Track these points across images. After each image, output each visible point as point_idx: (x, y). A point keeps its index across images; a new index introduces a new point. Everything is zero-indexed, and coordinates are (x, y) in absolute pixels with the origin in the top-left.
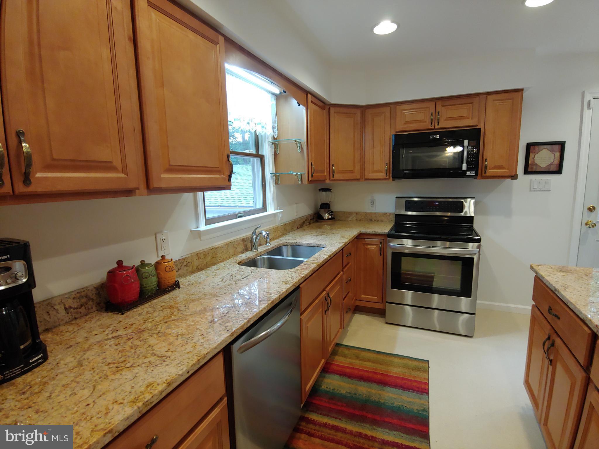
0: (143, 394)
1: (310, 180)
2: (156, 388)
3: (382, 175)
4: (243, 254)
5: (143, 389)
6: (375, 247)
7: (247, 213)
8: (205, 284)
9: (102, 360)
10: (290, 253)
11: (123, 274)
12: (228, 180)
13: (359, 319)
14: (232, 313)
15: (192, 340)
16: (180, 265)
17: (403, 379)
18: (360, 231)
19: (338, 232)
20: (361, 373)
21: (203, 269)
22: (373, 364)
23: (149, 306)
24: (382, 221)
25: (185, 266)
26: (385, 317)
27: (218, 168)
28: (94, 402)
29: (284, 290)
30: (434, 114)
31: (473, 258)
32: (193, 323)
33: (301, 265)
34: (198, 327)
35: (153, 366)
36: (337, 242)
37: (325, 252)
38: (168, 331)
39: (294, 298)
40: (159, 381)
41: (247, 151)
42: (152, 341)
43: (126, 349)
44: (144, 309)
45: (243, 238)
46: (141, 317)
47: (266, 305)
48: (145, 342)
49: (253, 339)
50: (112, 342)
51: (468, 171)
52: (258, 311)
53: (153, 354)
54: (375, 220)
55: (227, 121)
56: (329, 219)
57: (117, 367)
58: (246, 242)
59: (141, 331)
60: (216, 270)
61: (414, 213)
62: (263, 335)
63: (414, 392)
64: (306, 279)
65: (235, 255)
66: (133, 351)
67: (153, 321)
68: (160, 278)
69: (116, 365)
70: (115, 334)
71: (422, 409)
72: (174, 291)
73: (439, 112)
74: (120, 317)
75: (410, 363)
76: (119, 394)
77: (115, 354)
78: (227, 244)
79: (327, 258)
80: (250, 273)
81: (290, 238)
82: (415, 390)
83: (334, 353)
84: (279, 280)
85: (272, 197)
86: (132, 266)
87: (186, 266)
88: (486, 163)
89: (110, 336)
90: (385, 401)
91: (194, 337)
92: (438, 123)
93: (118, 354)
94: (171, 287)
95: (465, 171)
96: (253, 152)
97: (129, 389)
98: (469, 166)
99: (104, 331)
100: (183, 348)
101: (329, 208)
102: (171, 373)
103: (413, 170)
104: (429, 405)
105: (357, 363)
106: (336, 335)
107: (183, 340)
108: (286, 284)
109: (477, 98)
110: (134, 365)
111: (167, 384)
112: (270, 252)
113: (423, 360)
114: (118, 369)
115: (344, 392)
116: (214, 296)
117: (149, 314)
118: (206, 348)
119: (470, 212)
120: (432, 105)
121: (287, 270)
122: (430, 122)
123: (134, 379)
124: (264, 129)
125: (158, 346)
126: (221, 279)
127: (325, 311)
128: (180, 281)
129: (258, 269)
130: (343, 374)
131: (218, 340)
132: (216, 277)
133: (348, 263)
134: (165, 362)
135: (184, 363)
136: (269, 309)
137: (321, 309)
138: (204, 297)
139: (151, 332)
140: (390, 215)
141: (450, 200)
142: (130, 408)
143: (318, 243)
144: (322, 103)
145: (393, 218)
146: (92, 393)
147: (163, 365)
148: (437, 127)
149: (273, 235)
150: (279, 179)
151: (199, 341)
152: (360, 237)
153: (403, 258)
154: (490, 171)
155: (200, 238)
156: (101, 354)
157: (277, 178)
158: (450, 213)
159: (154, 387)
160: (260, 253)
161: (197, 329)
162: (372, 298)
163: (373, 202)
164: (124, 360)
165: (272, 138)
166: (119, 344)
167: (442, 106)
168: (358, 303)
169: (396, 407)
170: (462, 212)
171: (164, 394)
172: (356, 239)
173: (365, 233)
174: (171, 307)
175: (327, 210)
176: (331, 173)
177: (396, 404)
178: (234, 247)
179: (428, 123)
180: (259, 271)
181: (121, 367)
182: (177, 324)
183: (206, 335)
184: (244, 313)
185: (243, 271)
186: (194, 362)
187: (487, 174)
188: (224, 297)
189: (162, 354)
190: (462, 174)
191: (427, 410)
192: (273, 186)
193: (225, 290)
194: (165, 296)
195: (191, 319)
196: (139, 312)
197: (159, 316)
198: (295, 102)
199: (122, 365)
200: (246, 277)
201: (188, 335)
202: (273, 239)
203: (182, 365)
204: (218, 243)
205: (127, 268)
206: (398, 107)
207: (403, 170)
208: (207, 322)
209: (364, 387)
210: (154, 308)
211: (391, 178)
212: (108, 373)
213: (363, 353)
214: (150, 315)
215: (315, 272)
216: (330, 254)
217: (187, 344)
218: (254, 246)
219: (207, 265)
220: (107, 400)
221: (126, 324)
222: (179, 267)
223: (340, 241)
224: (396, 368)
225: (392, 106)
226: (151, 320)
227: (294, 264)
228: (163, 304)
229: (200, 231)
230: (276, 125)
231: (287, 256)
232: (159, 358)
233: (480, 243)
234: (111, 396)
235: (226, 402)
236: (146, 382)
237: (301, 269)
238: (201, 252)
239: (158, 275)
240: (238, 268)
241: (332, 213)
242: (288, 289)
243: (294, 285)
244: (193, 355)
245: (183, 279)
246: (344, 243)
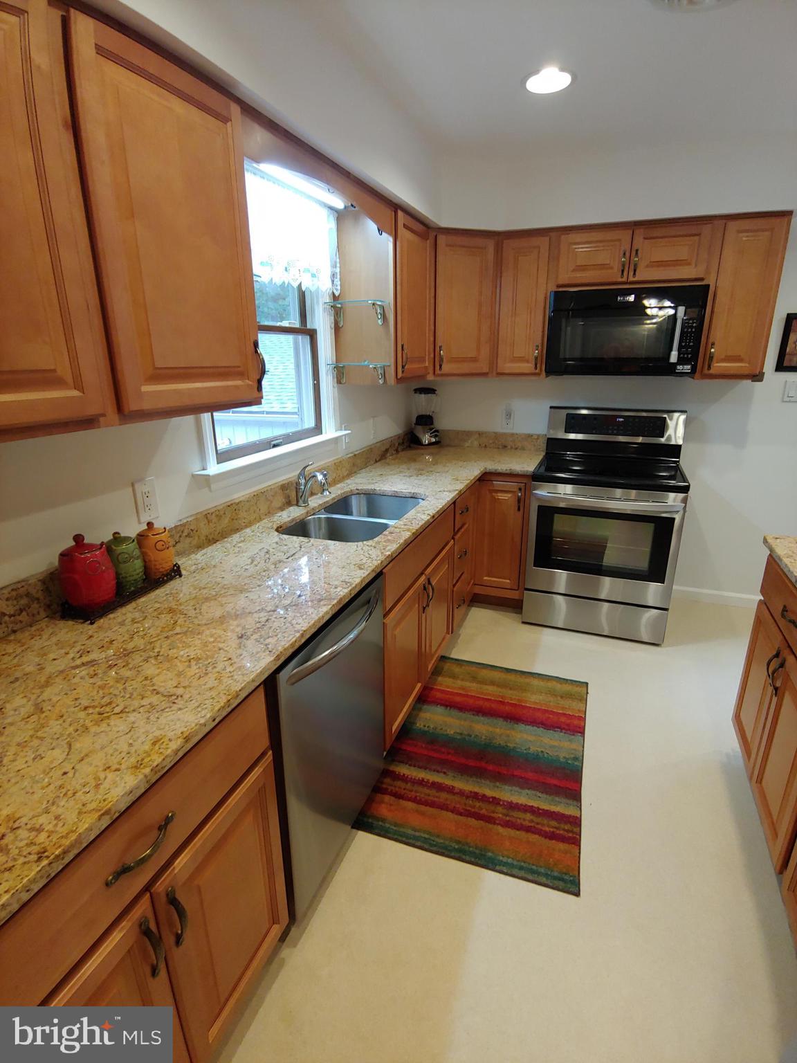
0: (149, 755)
1: (399, 377)
2: (168, 746)
3: (528, 367)
4: (284, 512)
5: (147, 747)
6: (510, 495)
7: (289, 439)
8: (224, 569)
9: (73, 703)
10: (364, 509)
11: (87, 558)
12: (256, 389)
13: (479, 617)
14: (274, 621)
15: (215, 667)
16: (179, 535)
17: (546, 711)
18: (486, 468)
19: (447, 469)
20: (480, 703)
21: (218, 541)
22: (499, 689)
23: (135, 609)
24: (523, 449)
25: (186, 536)
26: (521, 613)
27: (239, 367)
28: (73, 768)
29: (358, 580)
30: (628, 254)
31: (674, 519)
32: (212, 640)
33: (384, 533)
34: (221, 645)
35: (158, 712)
36: (446, 489)
37: (423, 509)
38: (173, 653)
39: (374, 591)
40: (170, 734)
41: (285, 324)
42: (150, 669)
43: (108, 684)
44: (126, 614)
45: (284, 484)
46: (123, 630)
47: (330, 606)
48: (138, 671)
49: (310, 663)
50: (83, 672)
51: (680, 364)
52: (317, 618)
53: (155, 692)
54: (512, 448)
55: (252, 275)
56: (430, 444)
57: (100, 714)
58: (288, 491)
59: (127, 654)
60: (239, 543)
61: (580, 437)
62: (325, 656)
63: (561, 732)
64: (392, 559)
65: (270, 513)
66: (120, 686)
67: (145, 635)
68: (147, 560)
69: (97, 709)
70: (85, 659)
71: (572, 756)
72: (172, 582)
73: (637, 251)
74: (88, 628)
75: (558, 686)
76: (111, 755)
77: (92, 692)
78: (257, 496)
79: (428, 520)
80: (299, 548)
81: (364, 480)
82: (564, 729)
83: (437, 672)
84: (349, 561)
85: (332, 407)
86: (99, 543)
87: (188, 536)
88: (713, 350)
89: (78, 662)
90: (515, 745)
91: (217, 663)
92: (635, 271)
93: (98, 692)
94: (166, 575)
95: (674, 365)
96: (296, 324)
97: (125, 748)
98: (682, 356)
99: (67, 654)
100: (202, 681)
101: (432, 424)
102: (187, 722)
103: (581, 359)
104: (583, 750)
105: (473, 688)
106: (441, 644)
107: (199, 668)
108: (361, 569)
109: (709, 226)
110: (127, 710)
111: (184, 739)
112: (331, 508)
113: (580, 682)
114: (102, 717)
115: (452, 733)
116: (241, 592)
117: (135, 623)
118: (239, 681)
119: (675, 437)
120: (625, 236)
121: (361, 543)
122: (621, 268)
123: (130, 731)
124: (315, 279)
125: (161, 678)
126: (250, 560)
127: (424, 608)
128: (179, 563)
129: (312, 540)
130: (450, 704)
131: (257, 668)
132: (241, 555)
133: (463, 525)
134: (175, 705)
135: (206, 706)
136: (334, 612)
137: (417, 605)
138: (225, 593)
139: (145, 655)
140: (538, 439)
141: (644, 414)
142: (132, 778)
143: (413, 492)
144: (421, 226)
145: (543, 445)
146: (68, 755)
147: (172, 709)
148: (631, 279)
149: (335, 475)
150: (343, 374)
151: (224, 669)
152: (485, 478)
153: (557, 516)
154: (718, 365)
155: (210, 487)
156: (69, 693)
157: (340, 374)
158: (641, 438)
159: (164, 744)
160: (313, 509)
161: (220, 649)
162: (500, 582)
163: (509, 415)
164: (108, 701)
165: (330, 297)
166: (95, 675)
167: (645, 238)
168: (478, 590)
169: (533, 754)
170: (663, 437)
171: (181, 754)
172: (478, 482)
173: (493, 471)
174: (171, 611)
175: (428, 427)
176: (437, 361)
177: (533, 749)
178: (267, 499)
179: (616, 270)
180: (313, 545)
181: (108, 712)
182: (186, 640)
183: (236, 660)
184: (294, 622)
185: (286, 545)
186: (222, 704)
187: (712, 371)
188: (259, 592)
189: (169, 692)
190: (670, 370)
191: (580, 759)
192: (333, 387)
193: (259, 580)
194: (158, 590)
195: (208, 632)
196: (120, 620)
197: (154, 626)
198: (372, 227)
199: (108, 709)
200: (292, 556)
201: (207, 659)
202: (335, 482)
203: (203, 709)
204: (240, 495)
205: (91, 547)
206: (563, 237)
207: (566, 360)
208: (235, 637)
209: (484, 724)
210: (143, 613)
211: (544, 373)
212: (88, 723)
213: (484, 670)
214: (139, 625)
215: (408, 544)
216: (434, 512)
217: (207, 674)
218: (303, 498)
219: (224, 533)
220: (94, 765)
221: (101, 640)
222: (177, 539)
223: (450, 487)
224: (535, 694)
225: (553, 234)
226: (141, 633)
227: (374, 531)
228: (157, 605)
229: (209, 475)
230: (338, 270)
231: (357, 516)
232: (164, 699)
233: (687, 493)
234: (98, 759)
235: (271, 758)
236: (151, 736)
237: (385, 542)
238: (213, 510)
239: (144, 556)
240: (277, 539)
241: (436, 433)
242: (364, 578)
243: (373, 571)
244: (219, 693)
245: (184, 560)
246: (457, 492)
